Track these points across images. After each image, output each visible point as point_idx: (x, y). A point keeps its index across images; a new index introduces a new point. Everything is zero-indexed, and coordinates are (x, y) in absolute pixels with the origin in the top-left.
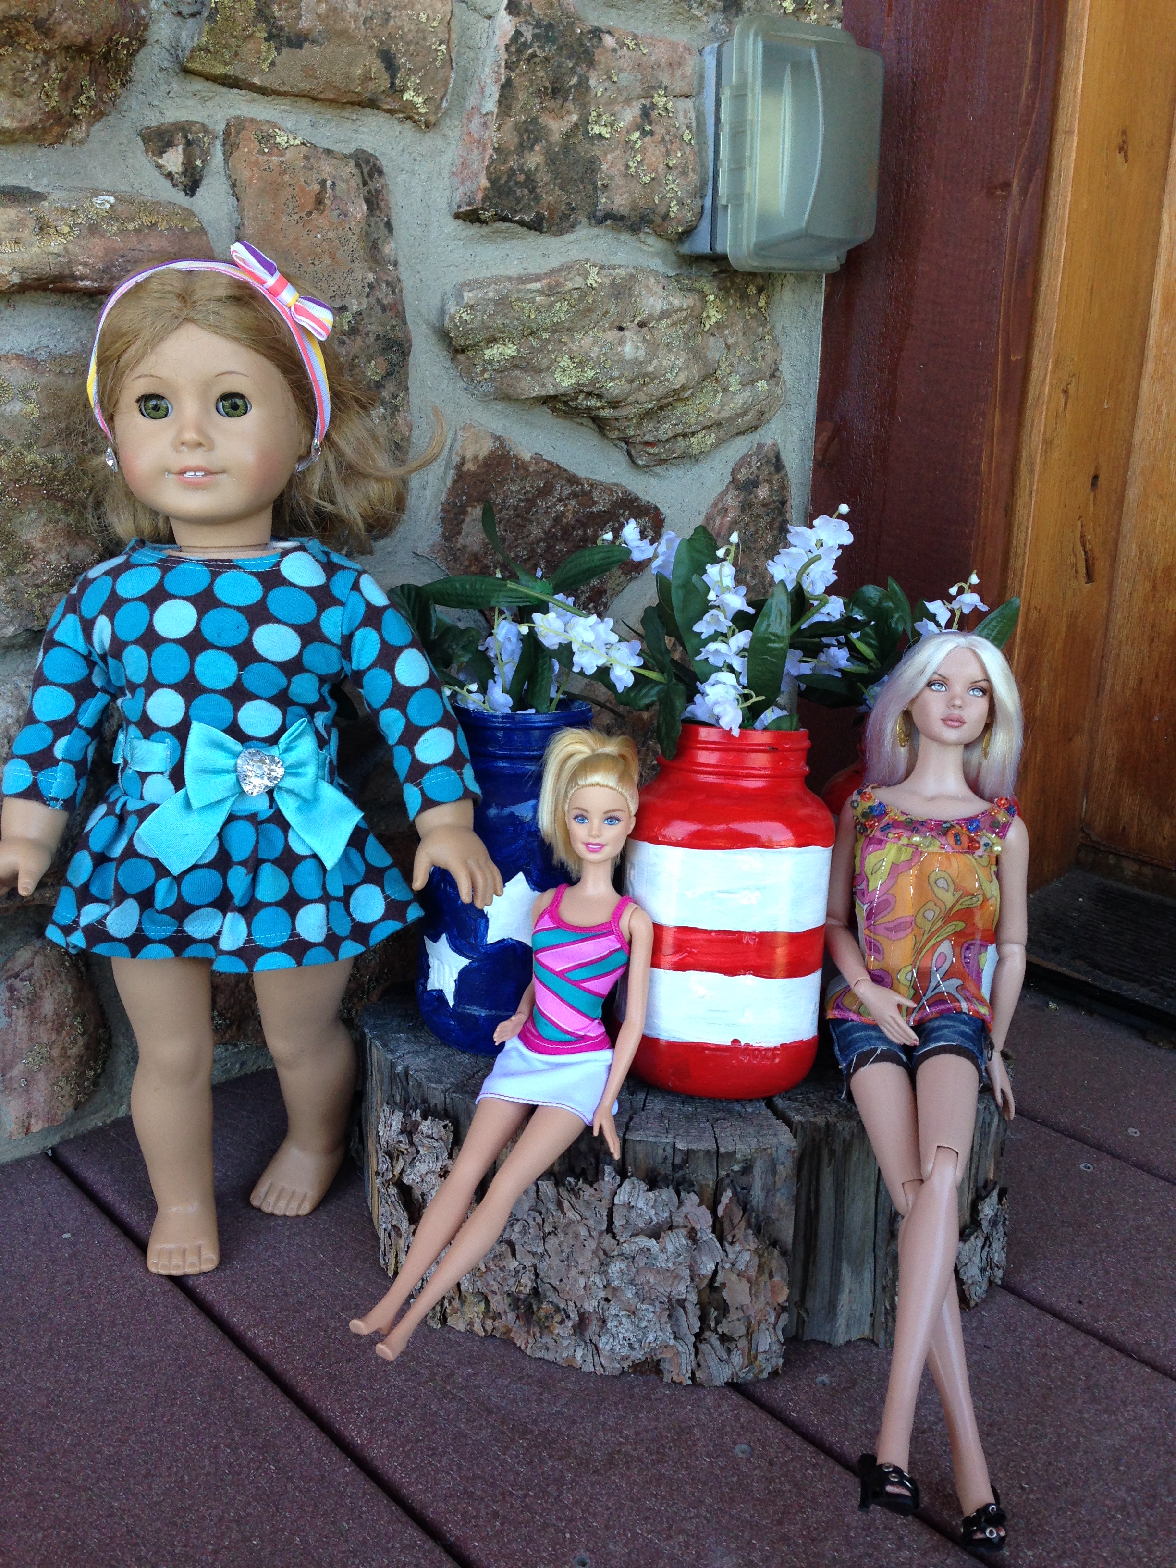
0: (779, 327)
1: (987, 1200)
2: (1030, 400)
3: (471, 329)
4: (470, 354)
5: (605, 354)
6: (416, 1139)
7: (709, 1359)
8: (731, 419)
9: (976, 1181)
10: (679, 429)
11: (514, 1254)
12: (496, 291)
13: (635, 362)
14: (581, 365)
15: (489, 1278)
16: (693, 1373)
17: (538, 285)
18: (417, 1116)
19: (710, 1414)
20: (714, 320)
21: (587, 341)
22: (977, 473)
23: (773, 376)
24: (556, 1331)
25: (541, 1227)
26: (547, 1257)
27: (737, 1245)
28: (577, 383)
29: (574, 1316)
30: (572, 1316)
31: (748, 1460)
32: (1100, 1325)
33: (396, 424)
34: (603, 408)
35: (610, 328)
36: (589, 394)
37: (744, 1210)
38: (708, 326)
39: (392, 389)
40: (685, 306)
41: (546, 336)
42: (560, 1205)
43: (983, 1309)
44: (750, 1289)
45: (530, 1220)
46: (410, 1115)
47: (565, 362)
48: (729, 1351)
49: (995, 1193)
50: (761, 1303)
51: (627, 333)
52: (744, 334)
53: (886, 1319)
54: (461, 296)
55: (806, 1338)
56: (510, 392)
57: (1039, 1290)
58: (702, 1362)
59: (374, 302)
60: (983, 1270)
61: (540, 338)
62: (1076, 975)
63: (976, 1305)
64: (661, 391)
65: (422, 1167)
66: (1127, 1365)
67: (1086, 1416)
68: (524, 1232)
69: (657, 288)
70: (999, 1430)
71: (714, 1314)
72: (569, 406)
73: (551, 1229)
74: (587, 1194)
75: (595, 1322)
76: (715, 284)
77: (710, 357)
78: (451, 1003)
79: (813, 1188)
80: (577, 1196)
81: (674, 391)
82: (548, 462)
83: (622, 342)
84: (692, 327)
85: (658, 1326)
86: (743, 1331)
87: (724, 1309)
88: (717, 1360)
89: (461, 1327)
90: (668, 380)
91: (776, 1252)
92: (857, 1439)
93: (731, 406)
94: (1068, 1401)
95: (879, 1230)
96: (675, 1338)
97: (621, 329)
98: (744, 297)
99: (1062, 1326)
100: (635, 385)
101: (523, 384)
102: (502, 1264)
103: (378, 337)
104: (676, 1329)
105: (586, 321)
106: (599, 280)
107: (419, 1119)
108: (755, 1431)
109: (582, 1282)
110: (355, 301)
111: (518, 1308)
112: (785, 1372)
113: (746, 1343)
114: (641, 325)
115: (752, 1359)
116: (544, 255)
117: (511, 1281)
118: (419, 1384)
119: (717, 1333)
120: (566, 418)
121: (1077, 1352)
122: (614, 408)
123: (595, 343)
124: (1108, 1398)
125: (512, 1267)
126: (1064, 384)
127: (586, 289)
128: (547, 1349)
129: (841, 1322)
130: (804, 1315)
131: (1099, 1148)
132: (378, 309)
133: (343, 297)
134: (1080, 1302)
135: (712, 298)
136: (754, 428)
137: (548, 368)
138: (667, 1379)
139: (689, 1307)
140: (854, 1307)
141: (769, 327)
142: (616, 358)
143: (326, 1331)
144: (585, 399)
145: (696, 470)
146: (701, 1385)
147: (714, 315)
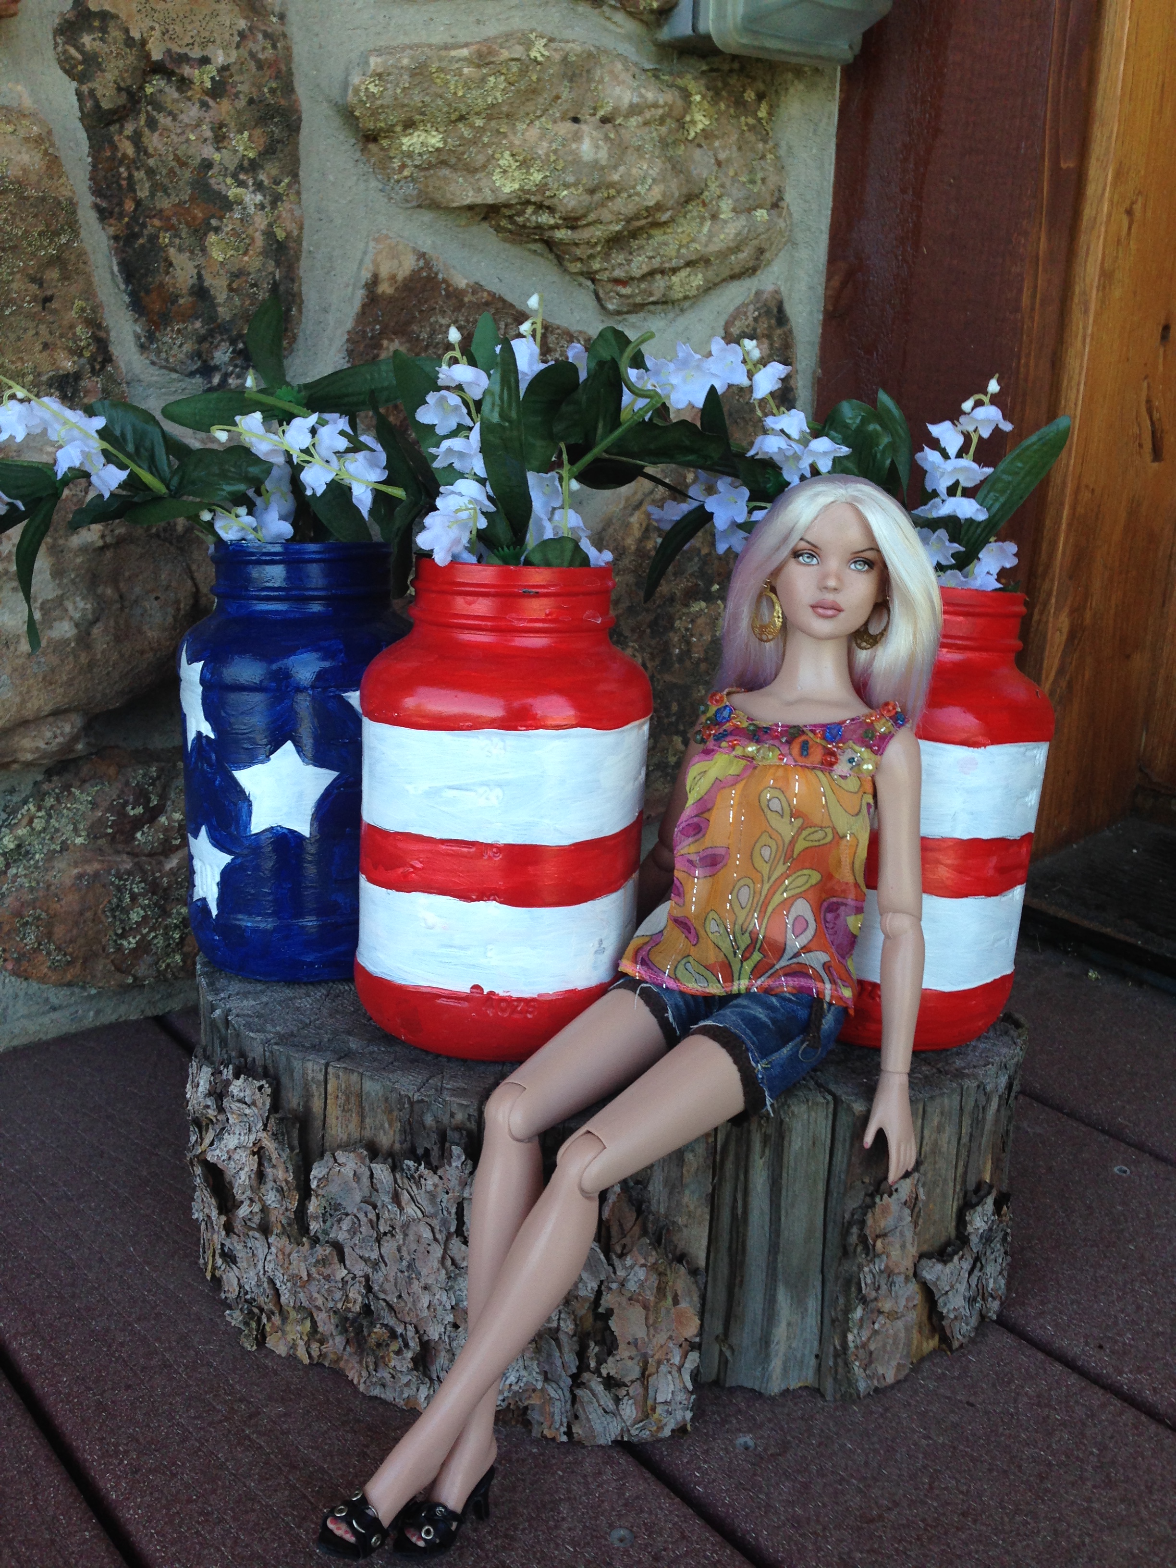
0: (783, 144)
1: (979, 1209)
2: (1085, 223)
3: (382, 106)
4: (385, 143)
5: (555, 152)
6: (226, 1104)
7: (590, 1409)
8: (723, 255)
9: (964, 1182)
10: (656, 263)
11: (342, 1260)
12: (412, 58)
13: (595, 165)
14: (525, 164)
15: (313, 1288)
16: (569, 1427)
17: (465, 52)
18: (228, 1073)
19: (587, 1484)
20: (700, 126)
21: (533, 133)
22: (1017, 309)
23: (775, 206)
24: (392, 1364)
25: (374, 1225)
26: (382, 1265)
27: (628, 1258)
28: (521, 189)
29: (414, 1344)
30: (412, 1344)
31: (626, 1551)
32: (1124, 1379)
33: (279, 217)
34: (557, 227)
35: (563, 119)
36: (540, 207)
37: (639, 1212)
38: (692, 134)
39: (274, 172)
40: (661, 102)
41: (479, 123)
42: (396, 1198)
43: (970, 1352)
44: (647, 1319)
45: (361, 1216)
46: (221, 1072)
47: (506, 160)
48: (617, 1400)
49: (990, 1201)
50: (661, 1338)
51: (584, 127)
52: (740, 149)
53: (836, 1364)
54: (367, 63)
55: (731, 1382)
56: (438, 196)
57: (1046, 1330)
58: (581, 1413)
59: (246, 55)
60: (971, 1301)
61: (472, 126)
62: (1122, 937)
63: (961, 1346)
64: (629, 209)
65: (230, 1141)
66: (1157, 1435)
67: (1096, 1505)
68: (353, 1231)
69: (626, 77)
70: (975, 1521)
71: (594, 1349)
72: (514, 223)
73: (388, 1229)
74: (430, 1182)
75: (443, 1353)
76: (703, 82)
77: (695, 172)
78: (214, 912)
79: (740, 1187)
80: (418, 1185)
81: (647, 209)
82: (489, 292)
83: (577, 137)
84: (670, 131)
85: (521, 1363)
86: (636, 1373)
87: (609, 1345)
88: (600, 1411)
89: (282, 1350)
90: (638, 194)
91: (683, 1270)
92: (778, 1527)
93: (722, 237)
94: (1073, 1484)
95: (829, 1244)
96: (546, 1379)
97: (576, 120)
98: (739, 103)
99: (1073, 1379)
100: (598, 196)
101: (452, 187)
102: (327, 1271)
103: (251, 101)
104: (547, 1368)
105: (530, 107)
106: (546, 53)
107: (231, 1077)
108: (642, 1511)
109: (425, 1301)
110: (220, 52)
111: (346, 1331)
112: (696, 1429)
113: (641, 1390)
114: (604, 120)
115: (647, 1411)
116: (478, 22)
117: (338, 1295)
118: (210, 1424)
119: (600, 1375)
120: (513, 242)
121: (1092, 1416)
122: (573, 228)
123: (542, 137)
124: (1127, 1480)
125: (339, 1277)
126: (1128, 202)
127: (527, 62)
128: (384, 1386)
129: (776, 1364)
130: (728, 1354)
131: (1140, 1147)
132: (252, 65)
133: (204, 45)
134: (1101, 1347)
135: (698, 98)
136: (750, 271)
137: (484, 167)
138: (535, 1433)
139: (563, 1337)
140: (794, 1345)
141: (771, 144)
142: (570, 158)
143: (110, 1346)
144: (534, 213)
145: (682, 322)
146: (580, 1444)
147: (700, 121)
